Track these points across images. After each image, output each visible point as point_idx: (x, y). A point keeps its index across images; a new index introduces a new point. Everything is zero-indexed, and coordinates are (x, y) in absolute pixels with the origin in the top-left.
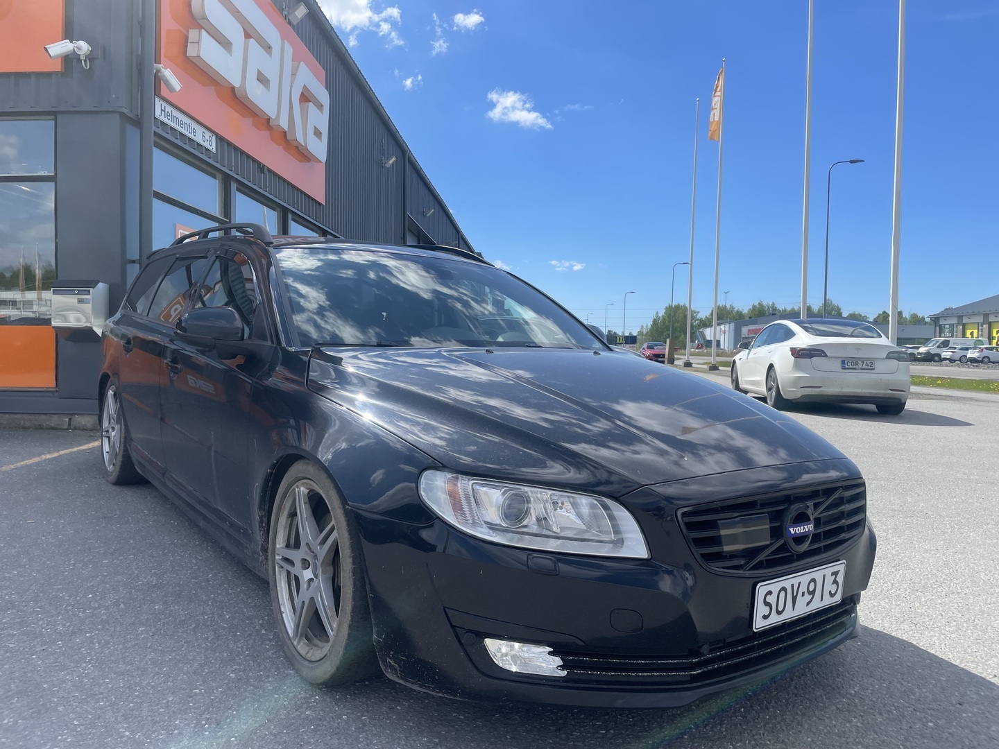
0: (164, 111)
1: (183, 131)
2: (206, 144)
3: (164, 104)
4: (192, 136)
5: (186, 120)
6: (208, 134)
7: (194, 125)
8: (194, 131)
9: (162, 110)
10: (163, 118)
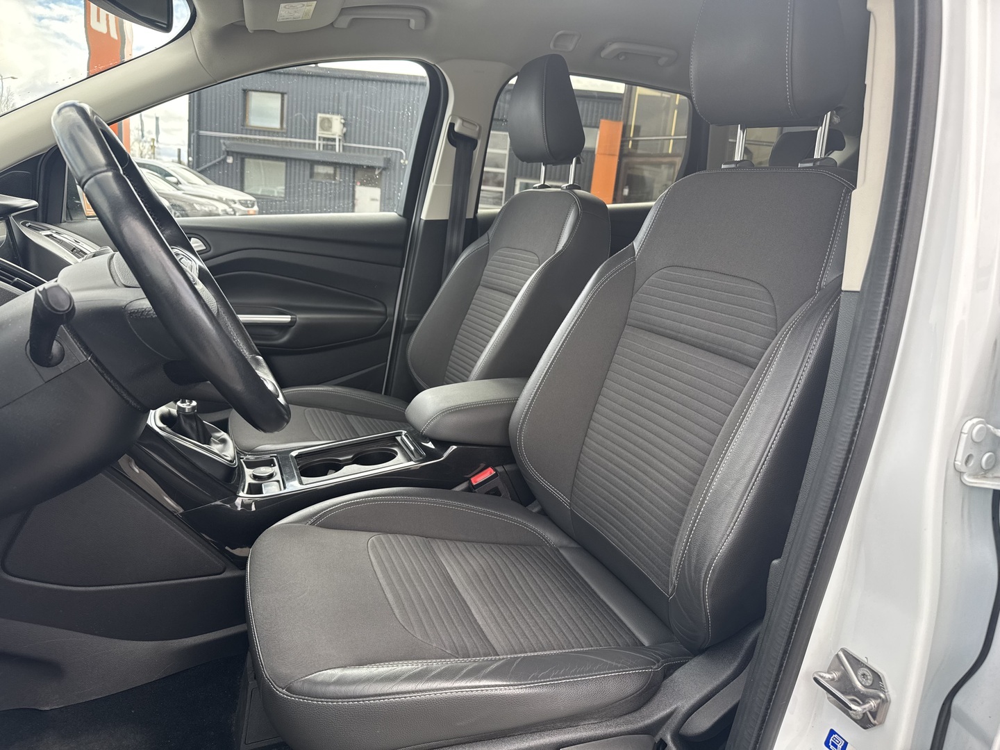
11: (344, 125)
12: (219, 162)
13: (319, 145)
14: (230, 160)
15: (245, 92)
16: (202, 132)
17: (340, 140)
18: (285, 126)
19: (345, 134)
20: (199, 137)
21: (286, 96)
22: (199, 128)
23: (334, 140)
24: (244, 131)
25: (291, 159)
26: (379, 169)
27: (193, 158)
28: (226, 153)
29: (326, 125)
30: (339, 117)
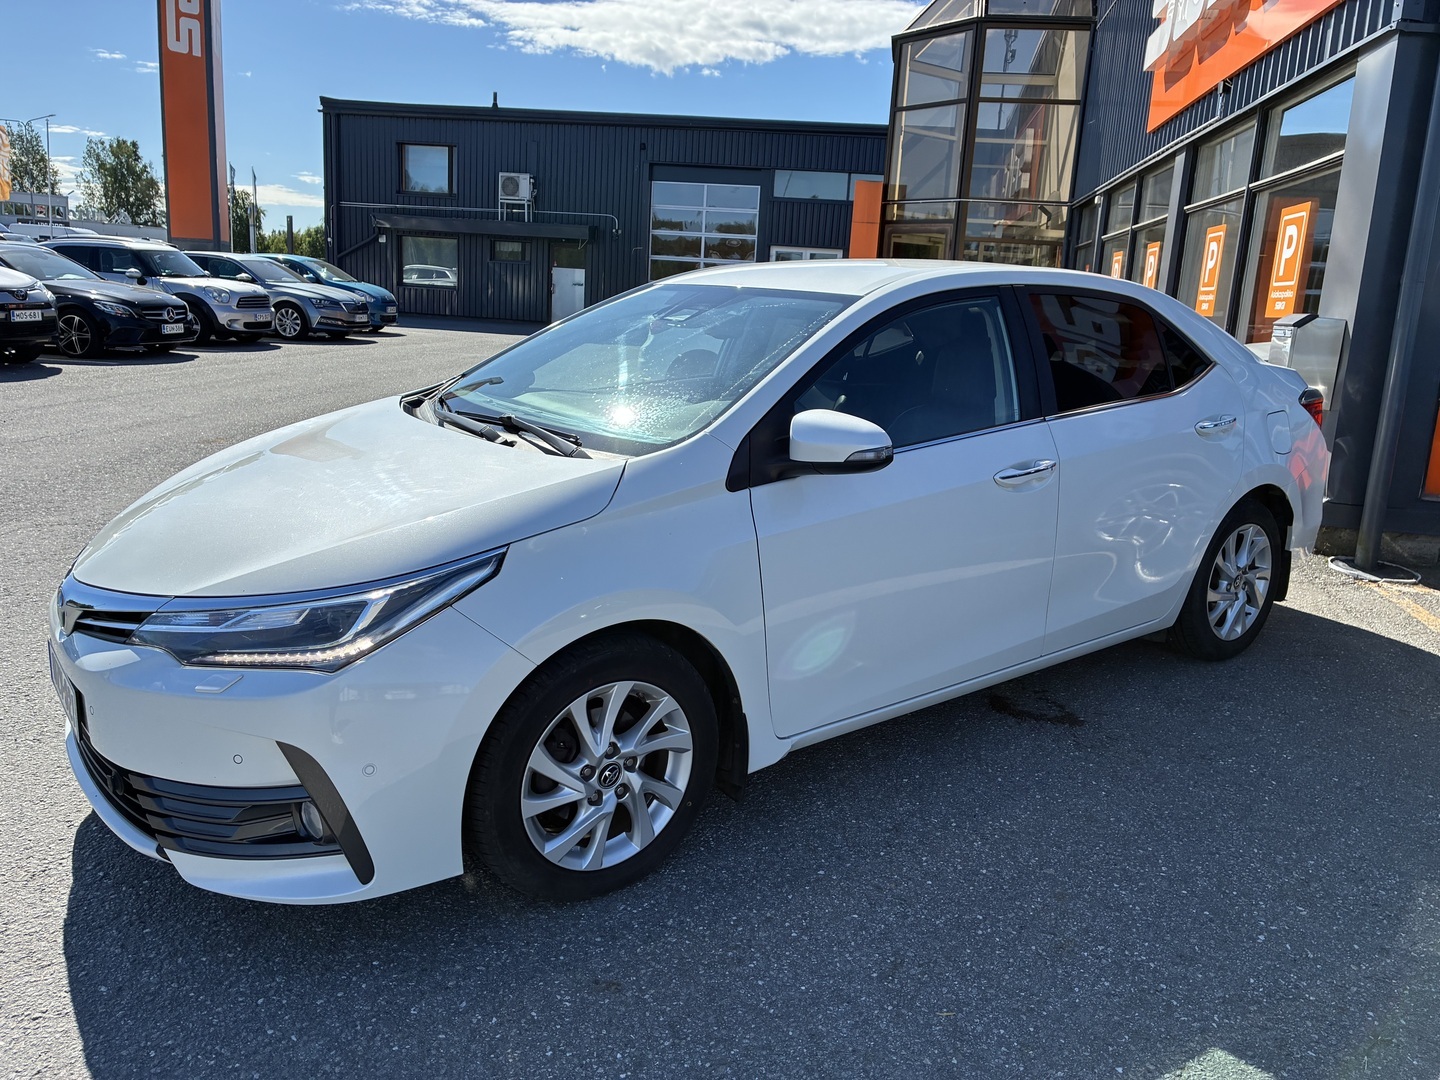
11: (535, 186)
12: (368, 243)
13: (502, 213)
14: (383, 240)
15: (400, 147)
16: (344, 204)
17: (529, 206)
18: (455, 191)
19: (535, 197)
20: (339, 209)
21: (455, 149)
22: (339, 199)
23: (521, 206)
24: (401, 199)
25: (465, 234)
26: (583, 241)
27: (333, 239)
28: (377, 230)
29: (511, 187)
30: (527, 176)
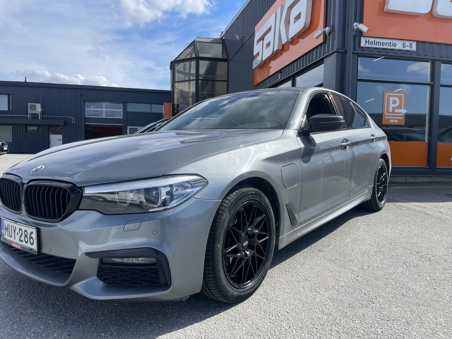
0: (369, 42)
1: (385, 47)
2: (407, 48)
3: (367, 39)
4: (393, 48)
5: (388, 41)
6: (407, 43)
7: (394, 41)
8: (395, 45)
9: (366, 42)
10: (367, 45)
11: (42, 108)
13: (30, 117)
17: (40, 114)
18: (11, 109)
19: (42, 112)
21: (11, 96)
23: (37, 114)
25: (15, 124)
26: (61, 126)
29: (33, 108)
30: (39, 104)
